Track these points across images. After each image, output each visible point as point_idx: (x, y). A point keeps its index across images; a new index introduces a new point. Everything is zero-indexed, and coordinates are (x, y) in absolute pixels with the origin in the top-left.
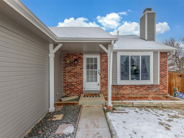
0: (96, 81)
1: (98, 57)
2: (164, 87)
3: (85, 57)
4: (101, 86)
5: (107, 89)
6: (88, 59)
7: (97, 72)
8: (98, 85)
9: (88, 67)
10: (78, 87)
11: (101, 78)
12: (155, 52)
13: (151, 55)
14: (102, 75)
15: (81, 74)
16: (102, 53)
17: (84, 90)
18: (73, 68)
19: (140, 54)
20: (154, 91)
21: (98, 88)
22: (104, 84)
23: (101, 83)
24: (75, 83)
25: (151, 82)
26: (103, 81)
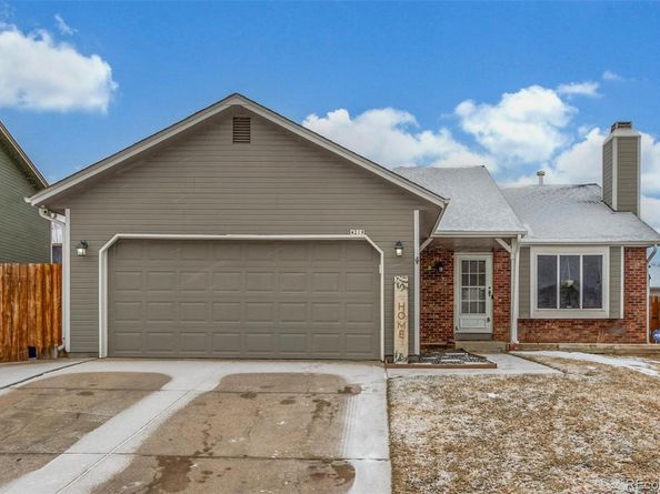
0: (484, 312)
1: (488, 259)
2: (637, 327)
3: (459, 258)
4: (495, 323)
5: (508, 329)
6: (464, 263)
7: (484, 291)
8: (488, 320)
9: (465, 280)
10: (444, 325)
11: (495, 306)
12: (614, 248)
13: (605, 253)
14: (496, 298)
15: (449, 297)
16: (497, 248)
17: (455, 332)
18: (433, 282)
19: (581, 252)
20: (615, 335)
21: (488, 328)
22: (502, 319)
23: (494, 316)
24: (437, 316)
25: (604, 312)
26: (500, 311)
